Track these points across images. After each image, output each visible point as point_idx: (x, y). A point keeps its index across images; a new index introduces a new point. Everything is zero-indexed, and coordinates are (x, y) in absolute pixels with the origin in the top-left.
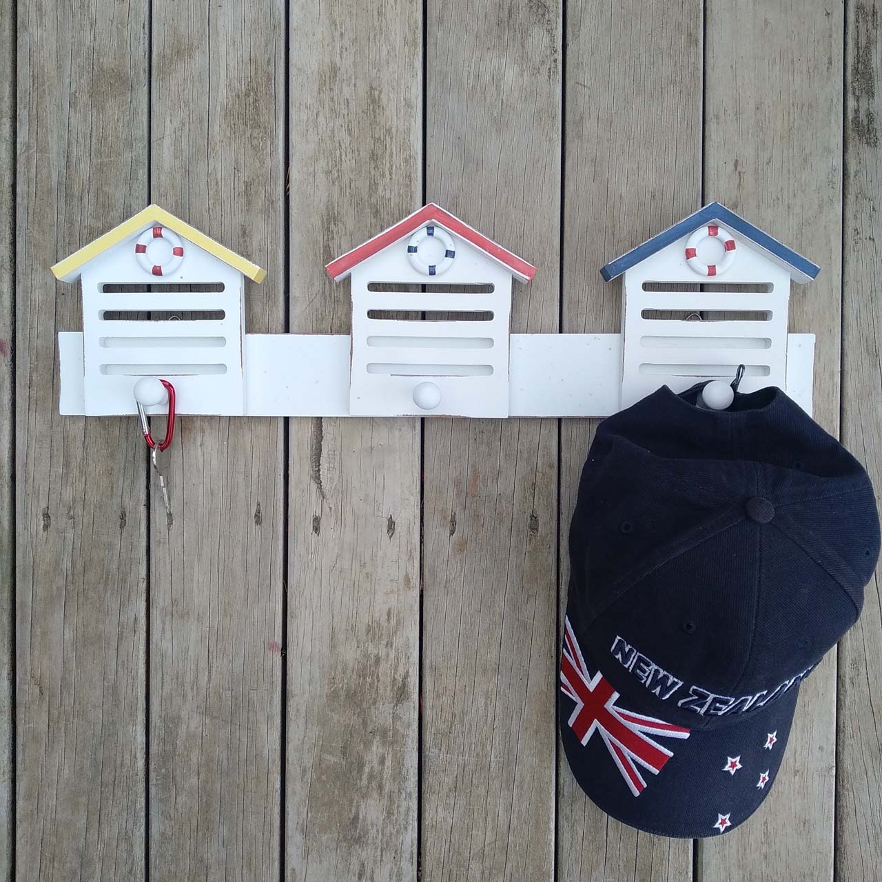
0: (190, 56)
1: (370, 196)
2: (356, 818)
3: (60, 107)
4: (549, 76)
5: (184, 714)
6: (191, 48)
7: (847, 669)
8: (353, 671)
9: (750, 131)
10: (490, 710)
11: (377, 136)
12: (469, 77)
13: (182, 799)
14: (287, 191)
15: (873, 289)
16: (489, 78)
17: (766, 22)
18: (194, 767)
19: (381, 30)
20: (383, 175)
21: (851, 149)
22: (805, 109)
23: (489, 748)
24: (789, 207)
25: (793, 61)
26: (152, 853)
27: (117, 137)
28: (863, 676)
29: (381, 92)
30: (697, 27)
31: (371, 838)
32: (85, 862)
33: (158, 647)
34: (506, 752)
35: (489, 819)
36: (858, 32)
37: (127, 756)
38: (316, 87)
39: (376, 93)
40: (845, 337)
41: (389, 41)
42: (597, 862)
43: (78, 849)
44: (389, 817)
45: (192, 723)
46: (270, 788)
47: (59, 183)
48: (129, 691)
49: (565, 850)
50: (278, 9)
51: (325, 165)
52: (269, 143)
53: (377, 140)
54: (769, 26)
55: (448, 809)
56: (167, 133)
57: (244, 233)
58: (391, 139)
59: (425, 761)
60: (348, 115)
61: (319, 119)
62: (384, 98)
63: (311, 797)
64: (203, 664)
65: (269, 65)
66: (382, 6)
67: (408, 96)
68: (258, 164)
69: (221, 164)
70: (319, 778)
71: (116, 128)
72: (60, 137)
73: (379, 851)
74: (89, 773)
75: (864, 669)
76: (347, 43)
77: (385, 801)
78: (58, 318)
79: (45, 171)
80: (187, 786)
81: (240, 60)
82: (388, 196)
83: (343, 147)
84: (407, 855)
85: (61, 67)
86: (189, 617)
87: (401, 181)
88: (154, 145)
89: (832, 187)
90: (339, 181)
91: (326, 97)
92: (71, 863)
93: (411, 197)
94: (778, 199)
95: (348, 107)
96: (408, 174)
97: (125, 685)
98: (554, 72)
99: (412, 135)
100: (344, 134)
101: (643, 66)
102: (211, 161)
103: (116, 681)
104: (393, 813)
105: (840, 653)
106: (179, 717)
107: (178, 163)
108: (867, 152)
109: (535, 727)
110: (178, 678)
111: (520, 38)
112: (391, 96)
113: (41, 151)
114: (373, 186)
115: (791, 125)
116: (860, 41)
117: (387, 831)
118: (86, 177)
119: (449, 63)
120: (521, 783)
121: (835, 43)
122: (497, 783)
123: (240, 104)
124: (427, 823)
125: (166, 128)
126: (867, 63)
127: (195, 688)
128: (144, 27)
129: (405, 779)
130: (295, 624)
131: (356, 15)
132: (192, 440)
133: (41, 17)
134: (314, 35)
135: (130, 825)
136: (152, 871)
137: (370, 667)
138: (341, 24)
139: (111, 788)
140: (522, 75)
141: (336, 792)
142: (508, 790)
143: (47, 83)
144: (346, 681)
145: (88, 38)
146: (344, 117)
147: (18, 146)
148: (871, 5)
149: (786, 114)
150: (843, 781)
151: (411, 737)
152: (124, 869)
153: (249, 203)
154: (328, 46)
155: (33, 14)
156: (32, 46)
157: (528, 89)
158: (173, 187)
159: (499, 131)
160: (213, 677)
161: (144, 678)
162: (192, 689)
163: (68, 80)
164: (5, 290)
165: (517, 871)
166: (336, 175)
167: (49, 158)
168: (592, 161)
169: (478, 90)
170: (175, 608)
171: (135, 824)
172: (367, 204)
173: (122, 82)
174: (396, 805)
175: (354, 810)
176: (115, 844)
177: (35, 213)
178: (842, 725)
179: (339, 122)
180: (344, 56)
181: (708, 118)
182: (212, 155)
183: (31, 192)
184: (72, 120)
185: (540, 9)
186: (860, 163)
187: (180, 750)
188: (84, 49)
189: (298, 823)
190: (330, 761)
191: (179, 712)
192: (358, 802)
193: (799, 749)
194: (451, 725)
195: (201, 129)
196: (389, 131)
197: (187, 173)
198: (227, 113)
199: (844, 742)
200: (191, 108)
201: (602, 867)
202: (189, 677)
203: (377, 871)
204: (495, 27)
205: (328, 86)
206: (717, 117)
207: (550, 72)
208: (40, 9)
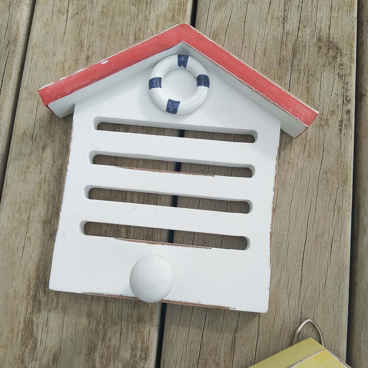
98: (346, 126)
131: (109, 38)
138: (89, 46)
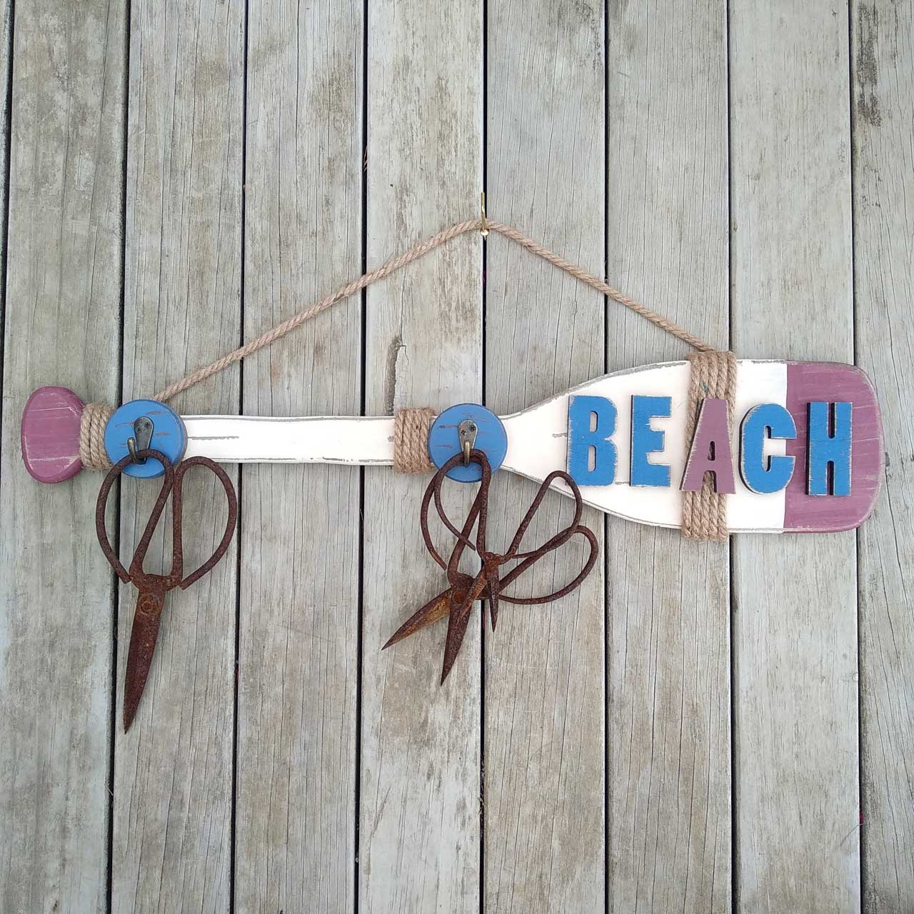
0: (281, 51)
1: (438, 170)
2: (426, 721)
3: (167, 95)
4: (594, 67)
5: (270, 628)
6: (282, 44)
7: (866, 584)
8: (423, 588)
9: (770, 113)
10: (546, 623)
11: (444, 119)
12: (524, 68)
13: (268, 706)
14: (365, 167)
15: (881, 248)
16: (541, 69)
17: (781, 21)
18: (279, 677)
19: (448, 29)
20: (449, 152)
21: (857, 128)
22: (817, 94)
23: (545, 658)
24: (804, 178)
25: (805, 53)
26: (240, 756)
27: (217, 121)
28: (881, 590)
29: (447, 82)
30: (721, 25)
31: (438, 740)
32: (178, 765)
33: (248, 568)
34: (561, 660)
35: (546, 722)
36: (861, 28)
37: (218, 667)
38: (391, 78)
39: (444, 82)
40: (857, 290)
41: (454, 38)
42: (644, 762)
43: (171, 754)
44: (455, 721)
45: (278, 636)
46: (347, 695)
47: (165, 160)
48: (222, 608)
49: (615, 751)
50: (358, 11)
51: (399, 143)
52: (349, 125)
53: (443, 122)
54: (784, 25)
55: (508, 713)
56: (261, 117)
57: (328, 202)
58: (456, 121)
59: (487, 670)
60: (419, 101)
61: (394, 105)
62: (450, 86)
63: (385, 702)
64: (289, 583)
65: (349, 59)
66: (448, 8)
67: (471, 85)
68: (340, 144)
69: (308, 142)
70: (392, 687)
71: (216, 113)
72: (166, 121)
73: (446, 752)
74: (184, 684)
75: (882, 584)
76: (418, 40)
77: (452, 707)
78: (163, 277)
79: (153, 149)
80: (272, 695)
81: (325, 54)
82: (453, 170)
83: (415, 128)
84: (471, 756)
85: (168, 60)
86: (276, 541)
87: (465, 158)
88: (249, 127)
89: (842, 161)
90: (411, 158)
91: (400, 86)
92: (165, 767)
93: (474, 171)
94: (795, 171)
95: (419, 94)
96: (471, 151)
97: (217, 602)
99: (474, 118)
100: (415, 118)
101: (676, 58)
102: (299, 139)
103: (209, 599)
104: (459, 718)
105: (860, 570)
106: (266, 631)
107: (270, 143)
108: (872, 130)
109: (586, 638)
110: (266, 595)
111: (568, 35)
112: (456, 84)
113: (149, 133)
114: (441, 162)
115: (805, 107)
116: (863, 36)
117: (453, 735)
118: (189, 155)
119: (507, 56)
120: (574, 691)
121: (841, 37)
122: (552, 689)
123: (324, 92)
124: (489, 726)
125: (260, 112)
126: (870, 56)
127: (281, 604)
128: (241, 26)
129: (470, 686)
130: (371, 548)
132: (280, 383)
133: (151, 17)
134: (389, 33)
135: (220, 731)
136: (239, 774)
137: (438, 585)
139: (203, 697)
140: (571, 66)
141: (408, 699)
142: (563, 695)
143: (156, 74)
144: (416, 597)
145: (192, 34)
146: (415, 103)
147: (129, 128)
148: (872, 5)
149: (800, 99)
150: (865, 686)
151: (474, 647)
152: (213, 772)
153: (332, 176)
154: (401, 42)
155: (144, 15)
156: (143, 43)
157: (576, 78)
158: (266, 163)
159: (550, 114)
160: (297, 594)
161: (235, 596)
162: (278, 605)
163: (174, 71)
164: (116, 253)
165: (572, 770)
166: (408, 152)
167: (156, 137)
168: (632, 139)
169: (533, 78)
170: (263, 533)
171: (224, 730)
172: (434, 177)
173: (221, 72)
174: (461, 710)
175: (423, 715)
176: (205, 749)
177: (143, 185)
178: (863, 635)
179: (411, 107)
180: (415, 52)
181: (732, 102)
182: (300, 135)
183: (140, 167)
184: (177, 105)
185: (585, 11)
186: (866, 140)
187: (267, 661)
188: (188, 45)
189: (372, 727)
190: (402, 670)
191: (267, 626)
192: (427, 707)
193: (825, 656)
194: (511, 637)
195: (291, 113)
196: (454, 115)
197: (278, 150)
198: (313, 99)
199: (865, 650)
200: (281, 95)
201: (649, 766)
202: (276, 595)
203: (445, 771)
204: (547, 26)
205: (401, 75)
206: (741, 101)
207: (594, 64)
208: (151, 12)
